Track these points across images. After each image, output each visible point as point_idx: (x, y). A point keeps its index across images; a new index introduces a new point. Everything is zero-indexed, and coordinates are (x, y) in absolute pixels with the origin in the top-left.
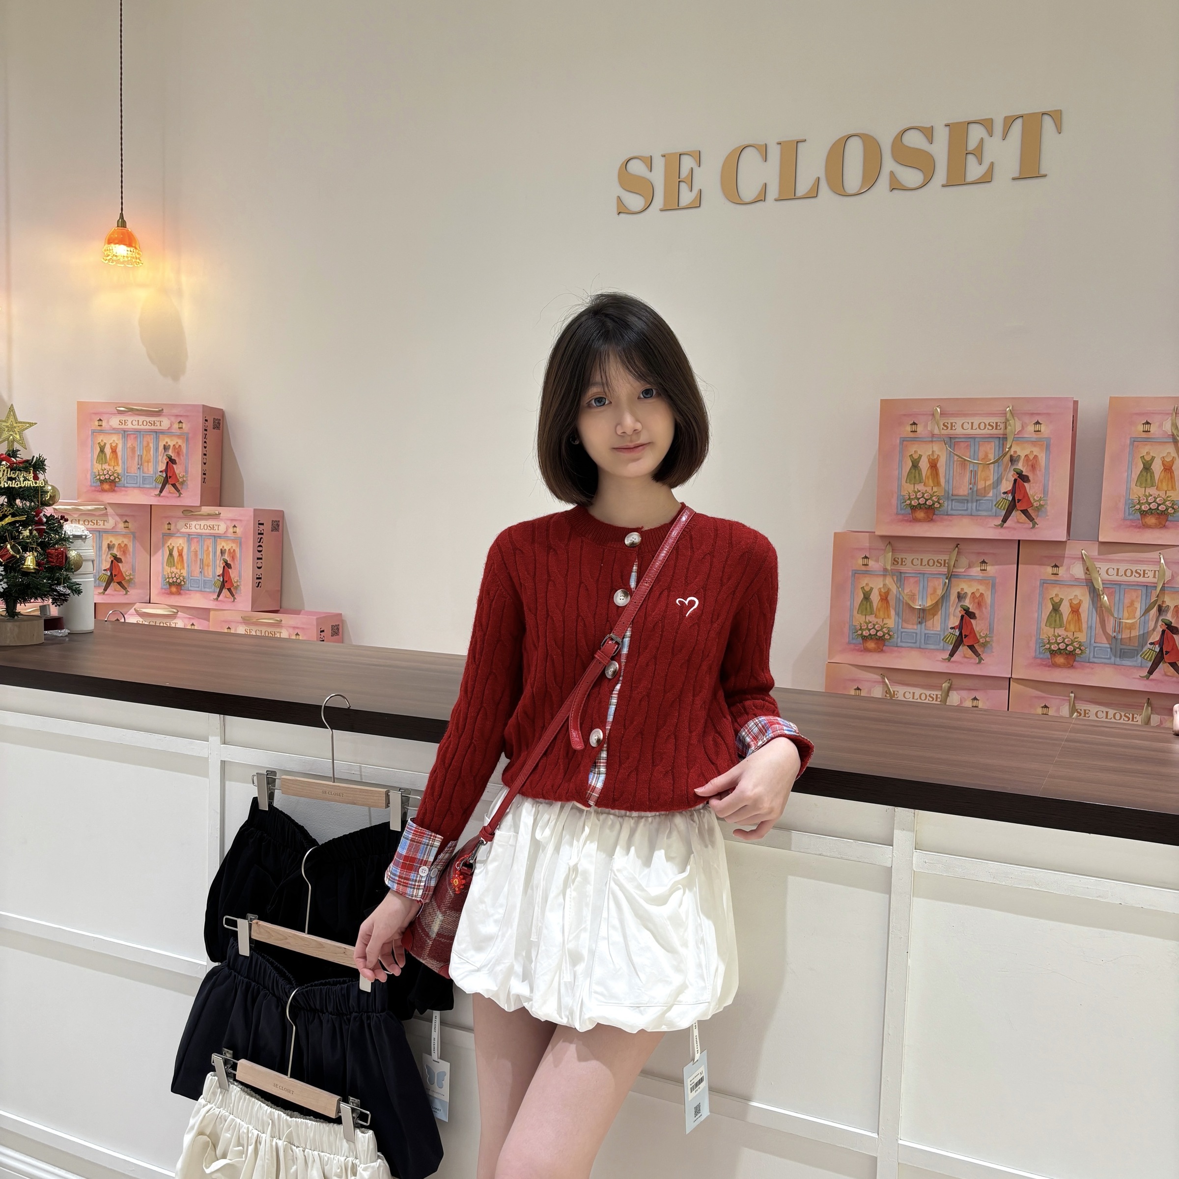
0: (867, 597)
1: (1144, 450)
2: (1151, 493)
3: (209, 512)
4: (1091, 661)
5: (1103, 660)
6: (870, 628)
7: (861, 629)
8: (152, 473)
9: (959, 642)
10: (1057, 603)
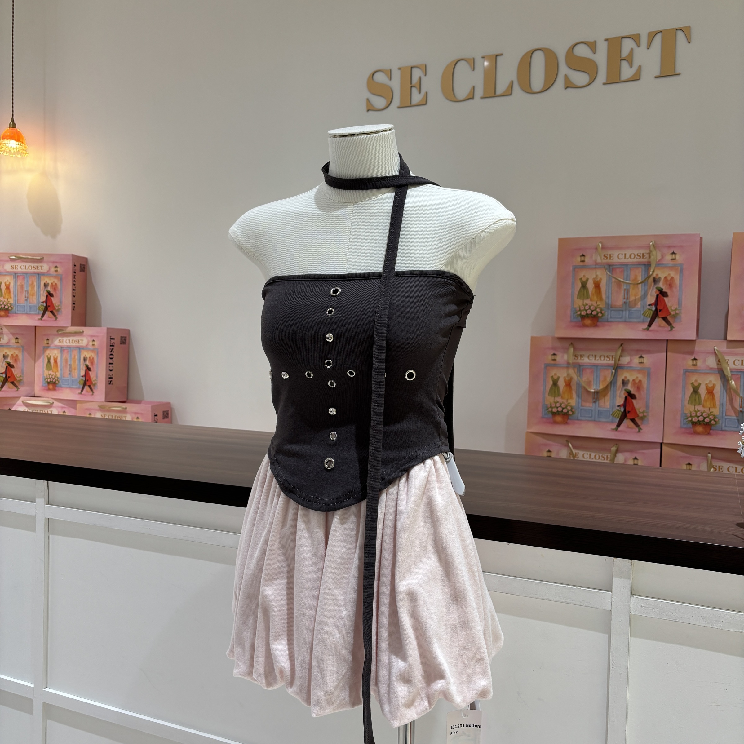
0: (555, 383)
3: (76, 331)
4: (723, 429)
5: (732, 429)
6: (558, 406)
7: (551, 407)
8: (36, 303)
9: (624, 416)
10: (696, 386)
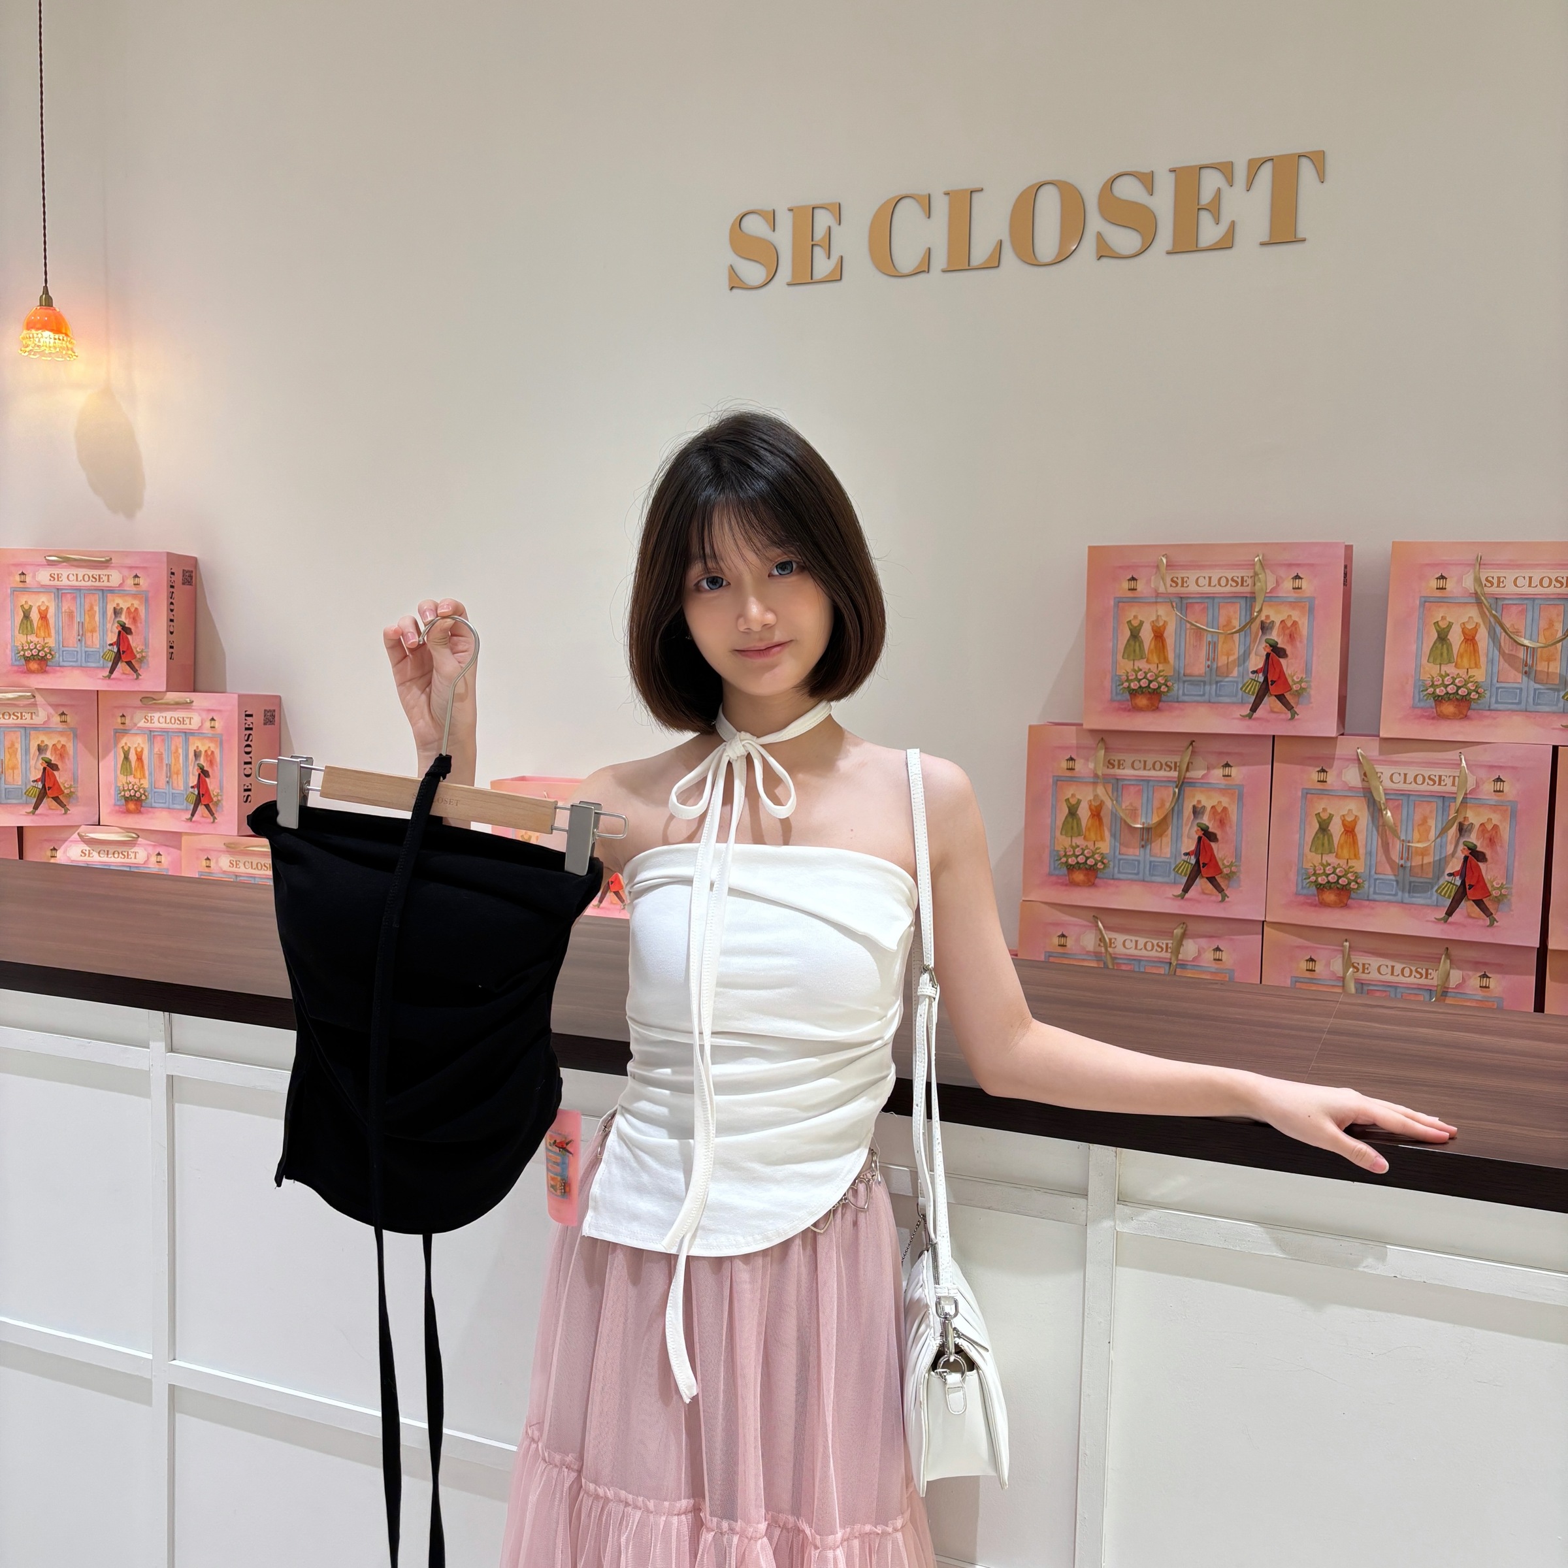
0: (1073, 812)
1: (1438, 614)
2: (1448, 672)
3: (177, 700)
4: (1370, 898)
5: (1387, 897)
6: (1077, 853)
7: (1065, 855)
8: (98, 646)
9: (1195, 873)
10: (1325, 820)
